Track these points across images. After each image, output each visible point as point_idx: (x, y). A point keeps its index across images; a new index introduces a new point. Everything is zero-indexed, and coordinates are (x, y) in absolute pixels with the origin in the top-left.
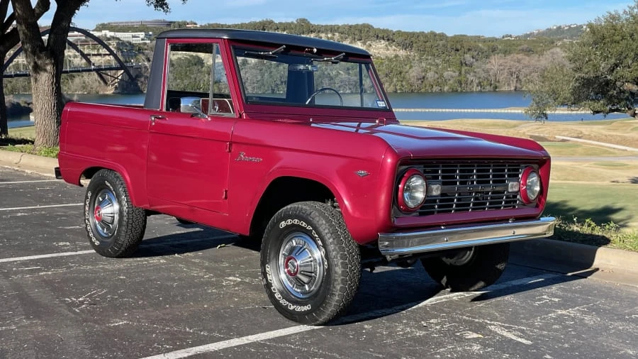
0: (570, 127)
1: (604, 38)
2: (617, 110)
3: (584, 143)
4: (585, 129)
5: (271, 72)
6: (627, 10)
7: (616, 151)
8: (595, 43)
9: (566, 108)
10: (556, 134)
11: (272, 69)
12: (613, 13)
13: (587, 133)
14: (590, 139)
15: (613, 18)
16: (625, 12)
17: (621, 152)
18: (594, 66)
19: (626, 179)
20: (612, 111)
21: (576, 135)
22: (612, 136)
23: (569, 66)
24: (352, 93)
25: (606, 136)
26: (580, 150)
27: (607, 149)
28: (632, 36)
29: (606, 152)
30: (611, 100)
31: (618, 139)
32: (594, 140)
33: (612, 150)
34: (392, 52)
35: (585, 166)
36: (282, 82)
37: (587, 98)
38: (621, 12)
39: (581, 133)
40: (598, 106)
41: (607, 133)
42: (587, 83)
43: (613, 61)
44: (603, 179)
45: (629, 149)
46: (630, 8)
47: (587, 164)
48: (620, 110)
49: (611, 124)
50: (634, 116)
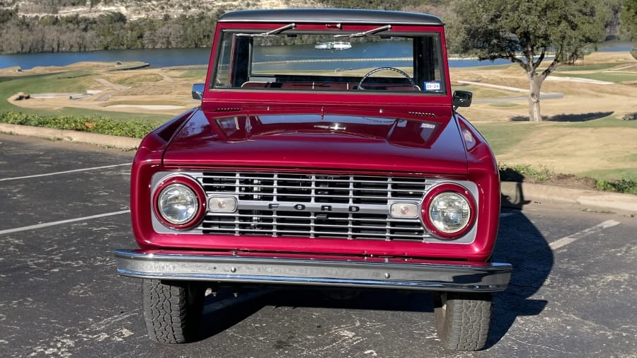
0: (471, 72)
3: (482, 86)
4: (485, 74)
5: (194, 27)
7: (510, 92)
10: (457, 79)
11: (195, 24)
13: (485, 77)
14: (487, 83)
17: (513, 93)
18: (477, 18)
20: (496, 57)
21: (475, 80)
22: (507, 79)
24: (273, 46)
25: (501, 79)
26: (477, 93)
27: (503, 91)
31: (513, 81)
32: (491, 83)
33: (506, 92)
34: (310, 5)
35: (481, 107)
36: (204, 36)
37: (474, 47)
39: (481, 77)
40: (483, 53)
41: (503, 76)
44: (496, 118)
45: (521, 90)
47: (483, 106)
48: (503, 57)
49: (506, 68)
50: (514, 60)
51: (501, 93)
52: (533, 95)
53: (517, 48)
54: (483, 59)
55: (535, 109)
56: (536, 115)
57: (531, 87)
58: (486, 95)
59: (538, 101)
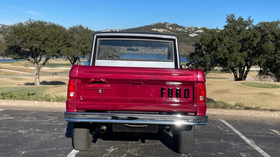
1: (18, 31)
2: (22, 58)
3: (3, 70)
6: (26, 22)
7: (16, 73)
8: (15, 33)
9: (2, 57)
12: (20, 22)
13: (4, 67)
14: (5, 69)
15: (20, 24)
16: (25, 22)
17: (18, 74)
18: (15, 41)
19: (23, 84)
20: (20, 58)
22: (14, 68)
23: (4, 41)
26: (2, 73)
28: (29, 31)
29: (13, 74)
30: (20, 54)
31: (17, 69)
32: (7, 69)
33: (15, 73)
35: (5, 79)
37: (11, 54)
38: (24, 22)
39: (2, 66)
40: (15, 56)
41: (12, 67)
42: (11, 48)
43: (22, 40)
44: (13, 84)
45: (21, 72)
46: (27, 21)
47: (6, 79)
48: (23, 58)
49: (13, 63)
50: (29, 60)
51: (13, 73)
52: (37, 74)
53: (29, 56)
54: (15, 59)
55: (38, 80)
56: (38, 83)
57: (36, 71)
58: (6, 74)
59: (39, 77)
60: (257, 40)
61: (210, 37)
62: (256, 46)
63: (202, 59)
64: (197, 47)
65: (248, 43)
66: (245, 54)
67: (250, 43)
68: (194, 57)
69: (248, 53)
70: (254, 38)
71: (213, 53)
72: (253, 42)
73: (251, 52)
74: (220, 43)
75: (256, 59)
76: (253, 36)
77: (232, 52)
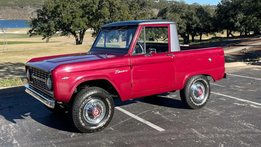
60: (96, 7)
61: (52, 3)
62: (95, 12)
63: (46, 25)
64: (39, 13)
65: (88, 9)
66: (85, 19)
67: (90, 9)
68: (38, 23)
69: (88, 18)
70: (93, 5)
71: (57, 19)
72: (92, 8)
73: (91, 17)
74: (64, 9)
75: (95, 23)
76: (92, 2)
77: (74, 18)
